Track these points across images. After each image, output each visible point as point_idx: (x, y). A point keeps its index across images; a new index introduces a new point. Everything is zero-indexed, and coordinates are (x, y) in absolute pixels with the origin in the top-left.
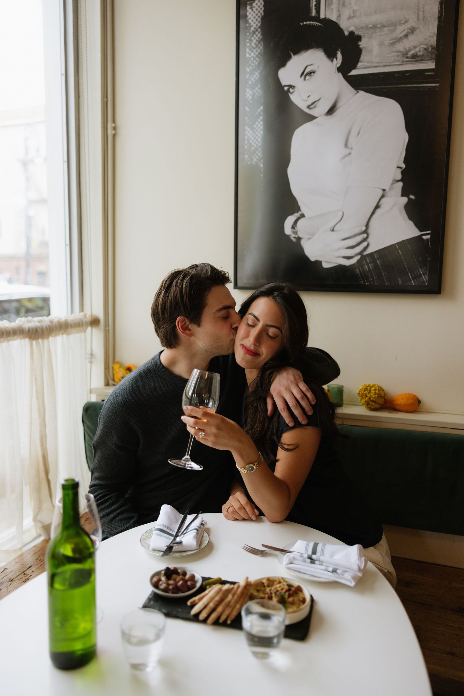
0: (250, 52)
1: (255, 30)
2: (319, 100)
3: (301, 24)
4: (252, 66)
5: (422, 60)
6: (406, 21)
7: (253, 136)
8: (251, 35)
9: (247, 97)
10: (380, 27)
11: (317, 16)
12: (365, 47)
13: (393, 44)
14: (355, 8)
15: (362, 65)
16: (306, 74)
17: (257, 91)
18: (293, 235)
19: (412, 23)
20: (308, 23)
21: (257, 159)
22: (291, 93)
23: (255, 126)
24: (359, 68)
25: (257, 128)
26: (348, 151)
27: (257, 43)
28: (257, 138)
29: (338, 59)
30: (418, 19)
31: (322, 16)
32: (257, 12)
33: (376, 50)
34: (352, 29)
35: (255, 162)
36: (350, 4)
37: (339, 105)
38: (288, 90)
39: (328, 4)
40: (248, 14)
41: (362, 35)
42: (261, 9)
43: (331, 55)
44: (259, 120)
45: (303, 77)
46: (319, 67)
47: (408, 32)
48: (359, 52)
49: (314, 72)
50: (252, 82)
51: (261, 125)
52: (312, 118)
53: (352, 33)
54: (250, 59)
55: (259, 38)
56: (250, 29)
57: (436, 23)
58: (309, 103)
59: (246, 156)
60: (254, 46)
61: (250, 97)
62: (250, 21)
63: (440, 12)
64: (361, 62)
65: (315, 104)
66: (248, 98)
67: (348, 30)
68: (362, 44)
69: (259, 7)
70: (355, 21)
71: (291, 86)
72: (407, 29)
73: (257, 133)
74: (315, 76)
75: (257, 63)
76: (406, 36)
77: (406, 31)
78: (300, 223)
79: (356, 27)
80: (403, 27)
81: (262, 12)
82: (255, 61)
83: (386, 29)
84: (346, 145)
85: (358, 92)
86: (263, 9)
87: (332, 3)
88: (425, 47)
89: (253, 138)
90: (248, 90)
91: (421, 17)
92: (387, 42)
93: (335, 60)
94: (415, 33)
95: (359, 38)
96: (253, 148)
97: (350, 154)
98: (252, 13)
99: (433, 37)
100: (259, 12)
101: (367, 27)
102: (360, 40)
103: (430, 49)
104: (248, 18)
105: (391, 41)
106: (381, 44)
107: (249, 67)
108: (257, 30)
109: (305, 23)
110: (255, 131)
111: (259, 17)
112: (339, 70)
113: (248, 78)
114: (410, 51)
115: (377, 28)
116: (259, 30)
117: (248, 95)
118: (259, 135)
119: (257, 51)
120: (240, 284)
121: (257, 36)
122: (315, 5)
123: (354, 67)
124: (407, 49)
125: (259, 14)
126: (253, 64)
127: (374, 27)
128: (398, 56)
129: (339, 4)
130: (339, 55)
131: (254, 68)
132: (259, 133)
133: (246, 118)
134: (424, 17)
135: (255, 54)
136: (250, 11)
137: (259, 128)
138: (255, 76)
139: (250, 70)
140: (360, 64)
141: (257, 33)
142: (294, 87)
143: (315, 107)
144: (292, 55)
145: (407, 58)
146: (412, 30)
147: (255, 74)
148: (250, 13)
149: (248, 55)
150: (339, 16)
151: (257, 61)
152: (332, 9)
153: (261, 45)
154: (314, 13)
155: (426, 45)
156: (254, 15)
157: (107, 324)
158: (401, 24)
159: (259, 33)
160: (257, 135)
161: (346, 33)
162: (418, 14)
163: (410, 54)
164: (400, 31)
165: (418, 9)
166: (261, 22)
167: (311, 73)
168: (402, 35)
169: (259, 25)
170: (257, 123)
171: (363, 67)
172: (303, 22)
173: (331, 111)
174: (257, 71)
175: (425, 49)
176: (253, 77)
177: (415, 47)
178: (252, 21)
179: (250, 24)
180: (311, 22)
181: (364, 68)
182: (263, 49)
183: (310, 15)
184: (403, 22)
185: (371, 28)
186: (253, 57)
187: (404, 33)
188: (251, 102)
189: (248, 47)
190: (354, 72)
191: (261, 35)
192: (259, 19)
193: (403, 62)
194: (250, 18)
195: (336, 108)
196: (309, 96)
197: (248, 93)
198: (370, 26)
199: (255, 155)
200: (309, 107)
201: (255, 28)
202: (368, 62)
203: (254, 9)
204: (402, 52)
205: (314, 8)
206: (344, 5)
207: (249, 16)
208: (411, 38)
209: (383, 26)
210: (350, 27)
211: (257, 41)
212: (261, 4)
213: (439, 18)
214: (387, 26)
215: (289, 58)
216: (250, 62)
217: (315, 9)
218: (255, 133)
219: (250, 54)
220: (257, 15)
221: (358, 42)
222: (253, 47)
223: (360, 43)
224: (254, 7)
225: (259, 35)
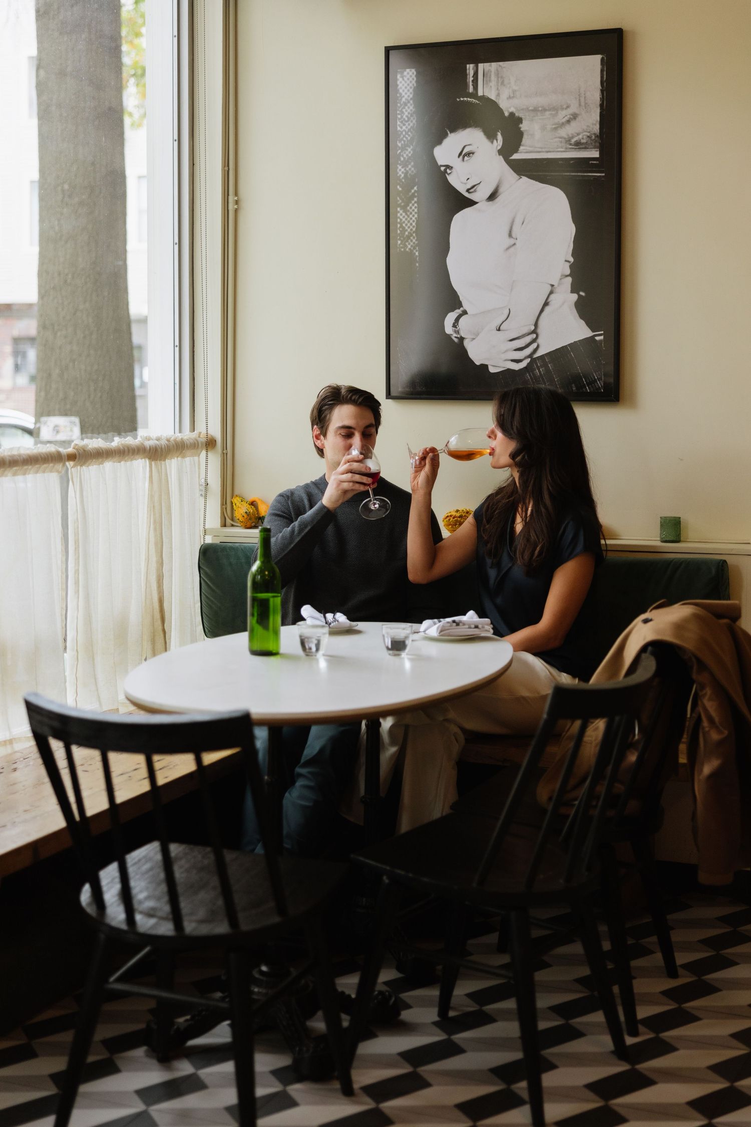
0: (402, 125)
1: (407, 102)
2: (479, 183)
3: (458, 100)
4: (404, 141)
5: (586, 148)
6: (568, 107)
7: (406, 219)
8: (402, 107)
9: (398, 175)
10: (542, 110)
11: (475, 92)
12: (526, 130)
13: (556, 129)
14: (515, 88)
15: (524, 149)
16: (465, 155)
17: (410, 169)
18: (455, 335)
19: (574, 109)
20: (465, 99)
21: (412, 246)
22: (448, 174)
23: (408, 208)
24: (521, 152)
25: (411, 210)
26: (512, 241)
27: (409, 116)
28: (411, 221)
29: (498, 141)
30: (580, 105)
31: (480, 93)
32: (408, 82)
33: (538, 134)
34: (512, 110)
35: (410, 249)
36: (510, 83)
37: (501, 190)
38: (445, 170)
39: (487, 81)
40: (398, 83)
41: (523, 117)
42: (413, 79)
43: (491, 137)
44: (413, 202)
45: (461, 157)
46: (478, 147)
47: (570, 118)
48: (520, 135)
49: (473, 153)
50: (404, 158)
51: (416, 207)
52: (472, 203)
53: (512, 114)
54: (402, 133)
55: (411, 110)
56: (401, 100)
57: (598, 111)
58: (469, 187)
59: (399, 242)
60: (406, 119)
61: (403, 175)
62: (401, 91)
63: (602, 99)
64: (523, 146)
65: (475, 187)
66: (400, 175)
67: (508, 111)
68: (524, 127)
69: (411, 76)
70: (516, 101)
71: (448, 167)
72: (569, 115)
73: (411, 216)
74: (474, 157)
75: (409, 138)
76: (568, 121)
77: (569, 116)
78: (461, 320)
79: (516, 108)
80: (564, 113)
81: (414, 82)
82: (407, 136)
83: (547, 113)
84: (510, 235)
85: (521, 178)
86: (415, 79)
87: (490, 81)
88: (588, 134)
89: (406, 222)
90: (400, 167)
91: (583, 104)
92: (549, 127)
93: (495, 141)
94: (577, 119)
95: (520, 120)
96: (407, 233)
97: (514, 244)
98: (403, 82)
99: (595, 125)
100: (411, 82)
101: (527, 110)
102: (521, 123)
103: (593, 137)
104: (399, 87)
105: (554, 126)
106: (543, 128)
107: (400, 142)
108: (409, 102)
109: (462, 99)
110: (408, 213)
111: (411, 88)
112: (500, 152)
113: (400, 153)
114: (573, 137)
115: (538, 111)
116: (411, 102)
117: (400, 173)
118: (414, 219)
119: (409, 125)
120: (393, 393)
121: (409, 108)
122: (473, 81)
123: (516, 150)
124: (571, 136)
125: (411, 85)
126: (405, 139)
127: (535, 110)
128: (561, 142)
129: (498, 82)
130: (500, 137)
131: (406, 143)
132: (413, 216)
133: (398, 199)
134: (586, 104)
135: (407, 127)
136: (401, 79)
137: (413, 210)
138: (407, 153)
139: (402, 144)
140: (521, 148)
141: (409, 105)
142: (452, 167)
143: (475, 191)
144: (449, 132)
145: (571, 144)
146: (575, 116)
147: (407, 150)
148: (401, 82)
149: (399, 128)
150: (498, 95)
151: (409, 135)
152: (491, 87)
153: (414, 119)
154: (471, 89)
155: (589, 132)
156: (406, 85)
157: (224, 447)
158: (562, 109)
159: (411, 105)
160: (411, 219)
161: (506, 114)
162: (579, 100)
163: (573, 141)
164: (563, 116)
165: (579, 95)
166: (413, 93)
167: (469, 154)
168: (564, 120)
169: (411, 96)
170: (411, 205)
171: (525, 151)
172: (459, 98)
173: (492, 197)
174: (410, 147)
175: (588, 137)
176: (405, 153)
177: (578, 134)
178: (403, 91)
179: (401, 94)
180: (469, 99)
181: (527, 152)
182: (416, 123)
183: (467, 91)
184: (565, 106)
185: (532, 110)
186: (404, 130)
187: (566, 118)
188: (403, 180)
189: (399, 119)
190: (515, 156)
191: (414, 108)
192: (411, 90)
193: (566, 149)
194: (401, 88)
195: (498, 194)
196: (468, 179)
197: (400, 170)
198: (530, 108)
199: (409, 241)
200: (468, 191)
201: (406, 99)
202: (530, 147)
203: (406, 79)
204: (565, 138)
205: (471, 83)
206: (502, 83)
207: (400, 85)
208: (573, 124)
209: (544, 110)
210: (510, 108)
211: (409, 113)
212: (413, 73)
213: (601, 106)
214: (549, 110)
215: (445, 136)
216: (402, 136)
217: (473, 85)
218: (408, 216)
219: (401, 128)
220: (408, 85)
221: (519, 125)
222: (404, 119)
223: (521, 126)
224: (406, 76)
225: (411, 108)
